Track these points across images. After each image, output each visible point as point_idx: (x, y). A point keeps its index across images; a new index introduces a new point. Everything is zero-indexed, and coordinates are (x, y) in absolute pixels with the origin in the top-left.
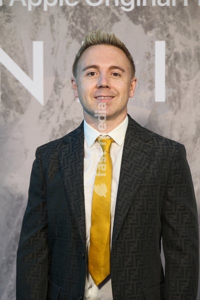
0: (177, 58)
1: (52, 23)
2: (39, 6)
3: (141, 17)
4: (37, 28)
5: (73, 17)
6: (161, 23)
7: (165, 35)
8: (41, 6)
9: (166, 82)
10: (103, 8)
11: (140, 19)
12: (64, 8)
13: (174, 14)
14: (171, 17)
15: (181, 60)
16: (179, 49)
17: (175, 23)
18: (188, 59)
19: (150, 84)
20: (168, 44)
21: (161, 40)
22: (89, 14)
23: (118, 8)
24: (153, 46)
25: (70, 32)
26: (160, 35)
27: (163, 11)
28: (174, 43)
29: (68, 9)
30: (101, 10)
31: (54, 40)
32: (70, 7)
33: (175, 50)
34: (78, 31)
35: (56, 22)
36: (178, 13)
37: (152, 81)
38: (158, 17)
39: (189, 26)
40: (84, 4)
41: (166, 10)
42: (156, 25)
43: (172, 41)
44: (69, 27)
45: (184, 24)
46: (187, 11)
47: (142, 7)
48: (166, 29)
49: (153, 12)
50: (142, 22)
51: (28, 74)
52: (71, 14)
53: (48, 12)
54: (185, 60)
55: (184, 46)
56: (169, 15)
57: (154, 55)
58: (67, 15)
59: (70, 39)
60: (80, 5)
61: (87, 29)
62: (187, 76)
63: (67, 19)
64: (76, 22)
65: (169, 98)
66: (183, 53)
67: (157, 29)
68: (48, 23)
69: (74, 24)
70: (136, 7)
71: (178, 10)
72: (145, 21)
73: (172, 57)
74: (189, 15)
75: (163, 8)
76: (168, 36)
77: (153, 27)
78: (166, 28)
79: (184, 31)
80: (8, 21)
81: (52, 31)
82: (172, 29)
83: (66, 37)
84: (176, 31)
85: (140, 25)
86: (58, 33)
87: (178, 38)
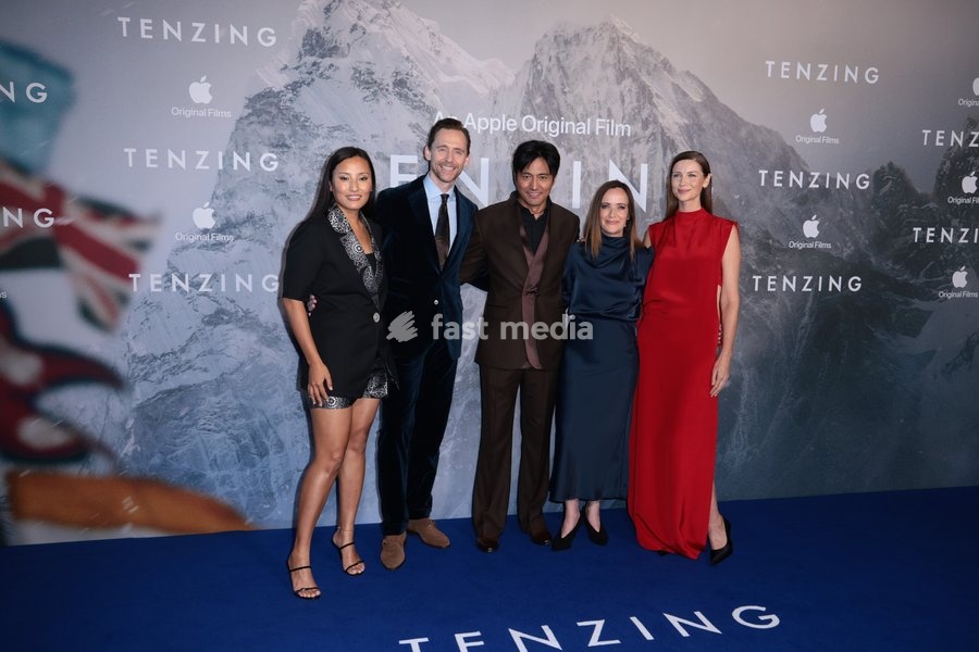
0: (589, 175)
1: (496, 144)
4: (484, 148)
5: (512, 139)
6: (579, 147)
7: (581, 157)
8: (488, 130)
9: (581, 194)
10: (535, 133)
11: (563, 143)
12: (506, 132)
13: (588, 140)
14: (586, 143)
15: (593, 175)
16: (592, 168)
17: (589, 148)
18: (598, 176)
19: (568, 194)
20: (583, 163)
21: (578, 160)
23: (546, 134)
24: (572, 165)
26: (577, 156)
27: (580, 138)
28: (587, 163)
29: (509, 133)
30: (533, 134)
31: (498, 157)
32: (511, 132)
33: (588, 169)
35: (499, 143)
36: (591, 140)
37: (571, 192)
38: (576, 142)
39: (599, 150)
40: (521, 130)
41: (582, 138)
42: (575, 148)
43: (586, 161)
44: (508, 147)
45: (596, 149)
46: (598, 139)
47: (565, 134)
48: (582, 152)
49: (573, 138)
50: (564, 146)
51: (476, 184)
52: (510, 137)
53: (493, 134)
54: (596, 177)
55: (595, 165)
56: (584, 141)
57: (573, 172)
58: (508, 137)
60: (518, 130)
63: (508, 141)
65: (584, 206)
66: (594, 172)
67: (575, 152)
68: (493, 144)
69: (512, 144)
70: (560, 134)
71: (591, 137)
72: (566, 145)
73: (586, 174)
74: (599, 142)
75: (580, 135)
76: (583, 157)
77: (573, 150)
79: (595, 154)
81: (496, 150)
82: (586, 152)
83: (506, 155)
84: (590, 154)
85: (563, 148)
86: (500, 152)
87: (591, 159)
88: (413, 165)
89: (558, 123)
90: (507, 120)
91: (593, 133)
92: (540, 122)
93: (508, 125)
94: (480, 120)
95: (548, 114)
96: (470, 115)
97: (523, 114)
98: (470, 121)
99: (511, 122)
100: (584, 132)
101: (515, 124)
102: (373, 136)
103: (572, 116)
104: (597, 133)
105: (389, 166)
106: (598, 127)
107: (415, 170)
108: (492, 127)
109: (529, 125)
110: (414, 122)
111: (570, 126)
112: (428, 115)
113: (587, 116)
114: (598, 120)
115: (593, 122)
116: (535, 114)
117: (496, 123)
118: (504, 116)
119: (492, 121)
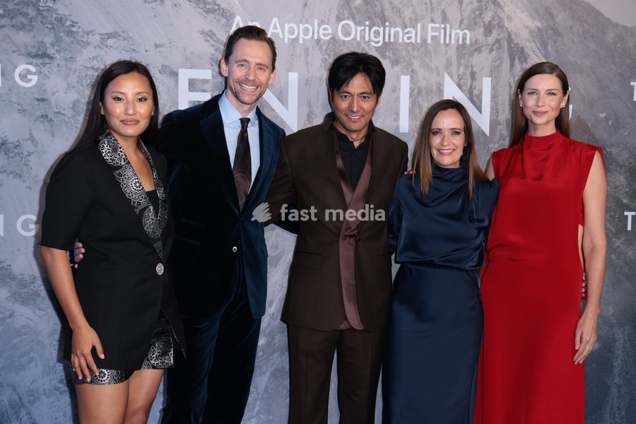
0: (419, 92)
1: (307, 55)
2: (295, 38)
3: (389, 52)
4: (293, 60)
5: (326, 50)
6: (407, 58)
7: (410, 70)
8: (297, 39)
9: (409, 114)
10: (354, 43)
11: (387, 54)
12: (318, 41)
13: (419, 50)
14: (416, 53)
15: (424, 94)
16: (422, 84)
17: (419, 59)
18: (430, 92)
19: (395, 116)
20: (412, 78)
21: (406, 75)
22: (341, 48)
24: (398, 80)
25: (323, 65)
26: (405, 70)
27: (408, 47)
28: (417, 78)
29: (322, 42)
30: (352, 44)
31: (309, 72)
32: (324, 40)
33: (418, 85)
35: (310, 54)
36: (422, 49)
37: (397, 114)
38: (404, 53)
39: (431, 62)
40: (336, 38)
41: (411, 47)
42: (402, 60)
43: (416, 76)
44: (322, 60)
45: (427, 60)
46: (430, 48)
47: (390, 43)
49: (400, 48)
50: (389, 57)
51: (283, 104)
52: (324, 47)
53: (303, 44)
54: (428, 94)
55: (426, 80)
56: (414, 51)
57: (400, 89)
58: (321, 48)
60: (333, 38)
63: (321, 52)
64: (329, 55)
65: (412, 129)
66: (426, 88)
67: (403, 64)
68: (303, 56)
69: (327, 57)
70: (384, 43)
71: (422, 46)
72: (392, 56)
73: (416, 90)
74: (432, 52)
75: (408, 44)
76: (413, 71)
77: (400, 62)
78: (411, 64)
79: (427, 66)
81: (307, 63)
82: (416, 64)
83: (320, 69)
84: (420, 66)
85: (388, 60)
86: (312, 65)
87: (421, 73)
88: (206, 81)
89: (381, 30)
90: (319, 25)
91: (424, 41)
92: (359, 29)
93: (321, 32)
94: (287, 27)
95: (370, 18)
96: (275, 20)
97: (339, 19)
98: (275, 28)
99: (325, 29)
100: (413, 40)
101: (330, 31)
102: (157, 46)
103: (399, 21)
104: (429, 41)
105: (177, 82)
106: (430, 34)
107: (208, 87)
108: (302, 35)
109: (347, 33)
110: (207, 29)
111: (396, 33)
112: (224, 21)
113: (417, 21)
114: (430, 25)
115: (424, 28)
116: (354, 19)
117: (306, 30)
118: (316, 21)
119: (302, 27)
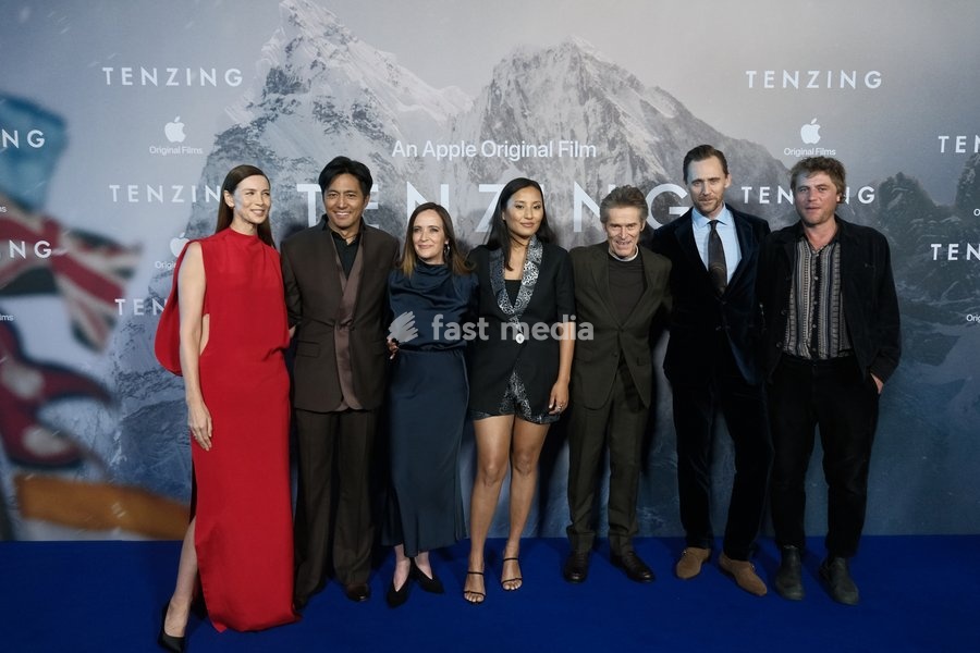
0: (553, 198)
1: (456, 170)
4: (444, 174)
6: (541, 170)
7: (544, 180)
8: (447, 157)
10: (495, 159)
11: (524, 167)
12: (465, 158)
13: (551, 162)
14: (549, 166)
15: (556, 199)
16: (555, 191)
17: (552, 170)
18: (561, 198)
22: (484, 163)
23: (507, 159)
25: (470, 177)
27: (542, 161)
28: (550, 186)
29: (468, 159)
30: (493, 160)
31: (457, 183)
32: (470, 158)
33: (552, 192)
34: (476, 176)
35: (458, 169)
36: (554, 162)
38: (539, 166)
39: (562, 173)
40: (480, 155)
41: (545, 161)
42: (537, 172)
43: (549, 184)
44: (469, 174)
46: (561, 161)
47: (526, 157)
48: (545, 175)
49: (535, 162)
50: (526, 170)
52: (470, 163)
53: (453, 161)
54: (559, 199)
55: (559, 188)
56: (547, 164)
59: (470, 182)
60: (477, 156)
61: (483, 175)
62: (561, 211)
63: (467, 165)
66: (558, 194)
67: (537, 175)
68: (453, 170)
69: (472, 171)
70: (522, 158)
71: (554, 160)
72: (528, 168)
74: (563, 164)
75: (542, 158)
76: (546, 181)
77: (535, 174)
79: (559, 177)
80: (422, 168)
81: (456, 176)
82: (549, 175)
83: (467, 181)
86: (460, 178)
87: (554, 182)
89: (518, 147)
90: (466, 146)
91: (556, 156)
92: (499, 147)
93: (467, 151)
94: (439, 147)
95: (508, 138)
96: (429, 142)
97: (482, 140)
98: (429, 149)
99: (471, 148)
100: (546, 155)
101: (475, 150)
103: (533, 139)
104: (560, 155)
106: (561, 150)
107: (376, 198)
108: (451, 155)
109: (489, 151)
110: (374, 152)
111: (532, 150)
112: (387, 145)
113: (549, 138)
114: (561, 142)
115: (556, 145)
116: (495, 139)
117: (455, 150)
118: (463, 142)
119: (451, 147)
